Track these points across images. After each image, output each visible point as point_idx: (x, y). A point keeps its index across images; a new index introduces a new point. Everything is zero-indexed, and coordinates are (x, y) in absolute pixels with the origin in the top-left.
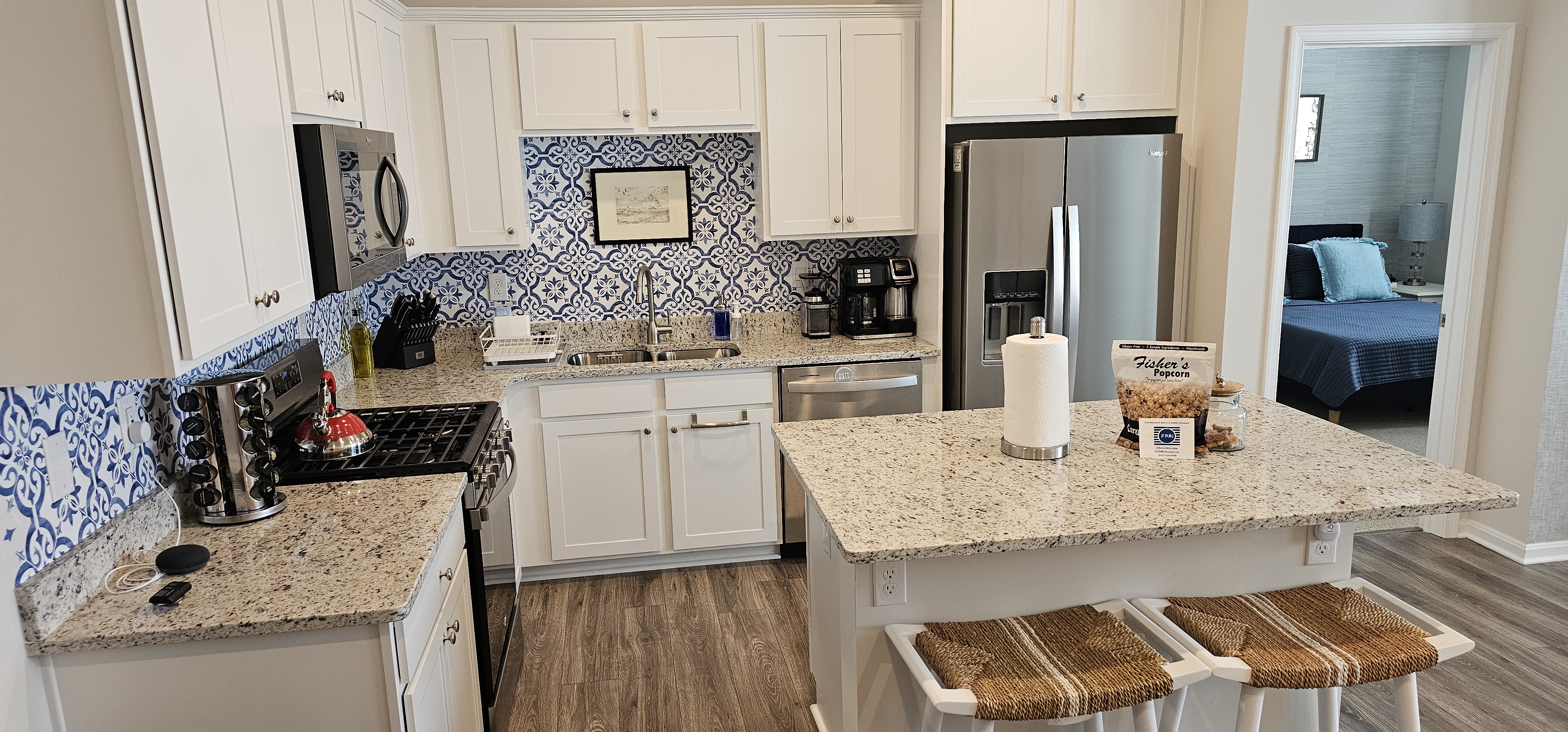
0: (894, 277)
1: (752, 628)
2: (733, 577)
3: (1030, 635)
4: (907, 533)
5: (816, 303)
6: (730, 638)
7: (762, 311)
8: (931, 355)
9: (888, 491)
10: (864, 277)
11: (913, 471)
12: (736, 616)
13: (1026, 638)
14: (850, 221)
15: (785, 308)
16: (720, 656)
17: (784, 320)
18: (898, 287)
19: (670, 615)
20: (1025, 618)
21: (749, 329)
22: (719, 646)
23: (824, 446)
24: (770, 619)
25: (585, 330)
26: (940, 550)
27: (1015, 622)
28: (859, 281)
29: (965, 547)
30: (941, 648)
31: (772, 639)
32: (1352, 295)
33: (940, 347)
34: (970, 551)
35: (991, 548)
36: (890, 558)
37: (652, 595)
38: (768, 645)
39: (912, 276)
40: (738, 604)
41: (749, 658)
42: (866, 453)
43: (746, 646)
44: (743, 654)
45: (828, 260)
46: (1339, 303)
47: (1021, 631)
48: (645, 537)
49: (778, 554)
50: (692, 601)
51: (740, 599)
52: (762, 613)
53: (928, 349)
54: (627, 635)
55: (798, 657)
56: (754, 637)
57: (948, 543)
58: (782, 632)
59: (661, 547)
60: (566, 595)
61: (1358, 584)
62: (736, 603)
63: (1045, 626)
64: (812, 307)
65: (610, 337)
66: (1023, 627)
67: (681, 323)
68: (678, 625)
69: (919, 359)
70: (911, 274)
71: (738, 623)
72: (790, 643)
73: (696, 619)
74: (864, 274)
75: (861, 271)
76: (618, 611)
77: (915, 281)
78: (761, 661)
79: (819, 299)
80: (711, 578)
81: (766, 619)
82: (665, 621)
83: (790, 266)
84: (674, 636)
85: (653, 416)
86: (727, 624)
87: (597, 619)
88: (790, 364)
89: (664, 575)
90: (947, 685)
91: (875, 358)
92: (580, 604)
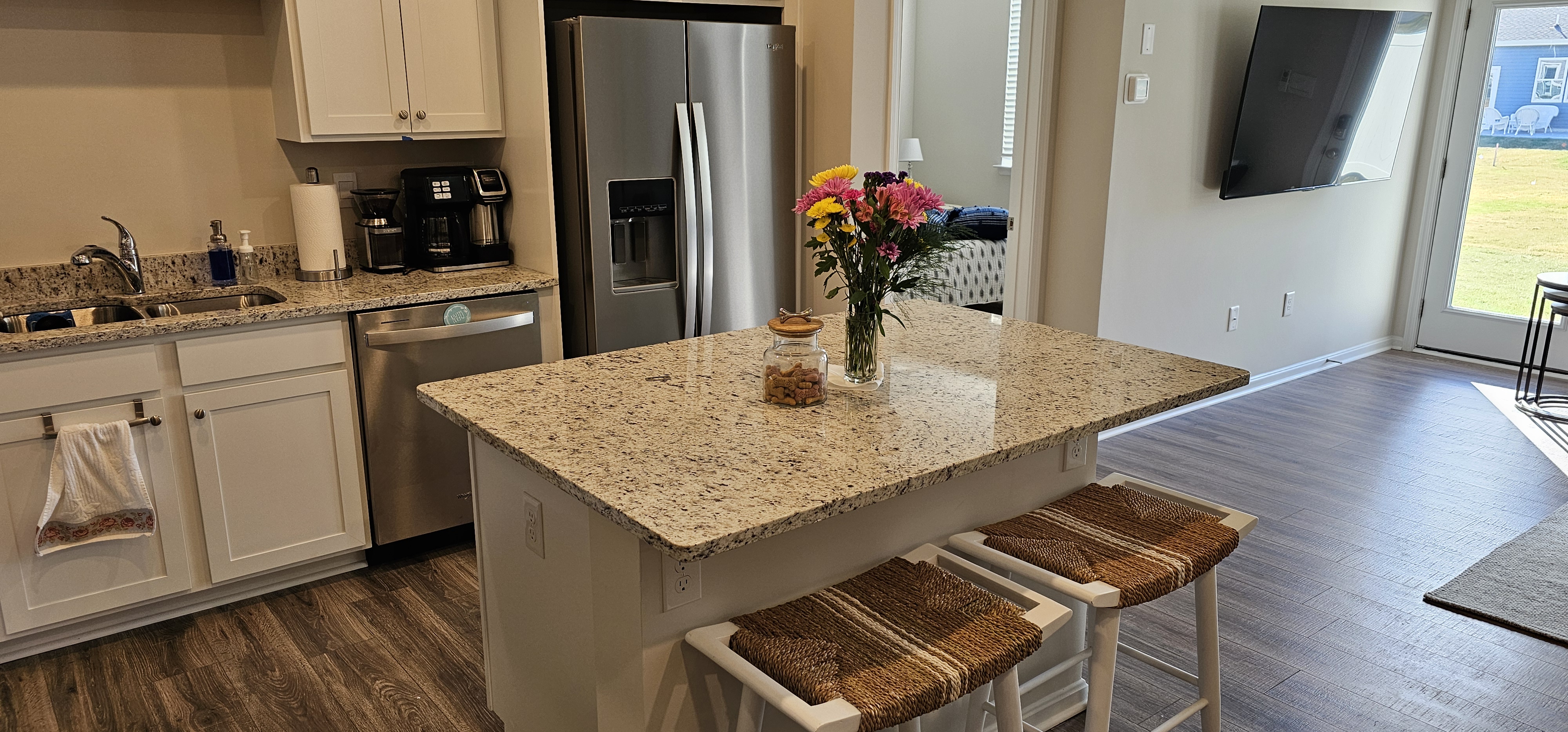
0: (481, 191)
1: (366, 668)
2: (310, 604)
5: (380, 227)
6: (340, 688)
8: (547, 285)
9: (660, 455)
10: (442, 191)
11: (666, 424)
12: (336, 657)
13: (855, 611)
14: (420, 117)
16: (335, 716)
18: (486, 205)
19: (233, 677)
20: (838, 586)
22: (328, 705)
23: (519, 408)
24: (388, 651)
26: (788, 521)
27: (830, 594)
28: (437, 197)
29: (816, 511)
30: (773, 649)
31: (404, 677)
33: (556, 275)
34: (821, 516)
36: (733, 545)
37: (192, 654)
38: (400, 686)
39: (504, 192)
40: (331, 639)
41: (380, 710)
42: (584, 409)
43: (368, 694)
44: (368, 707)
47: (845, 604)
48: (165, 572)
49: (362, 561)
50: (259, 648)
51: (332, 632)
52: (372, 644)
53: (544, 278)
54: (172, 719)
55: (449, 693)
56: (375, 679)
58: (411, 663)
59: (191, 584)
60: (42, 682)
61: (1119, 479)
62: (328, 638)
63: (865, 591)
64: (377, 232)
66: (844, 599)
67: (173, 263)
68: (252, 688)
69: (532, 291)
70: (502, 190)
71: (343, 667)
72: (430, 675)
73: (277, 673)
74: (441, 187)
75: (438, 184)
76: (144, 688)
77: (509, 196)
78: (400, 710)
79: (384, 221)
80: (275, 611)
81: (383, 652)
82: (228, 687)
84: (252, 706)
85: (162, 398)
86: (327, 670)
87: (111, 707)
88: (368, 307)
89: (200, 623)
90: (812, 700)
91: (480, 293)
92: (73, 690)
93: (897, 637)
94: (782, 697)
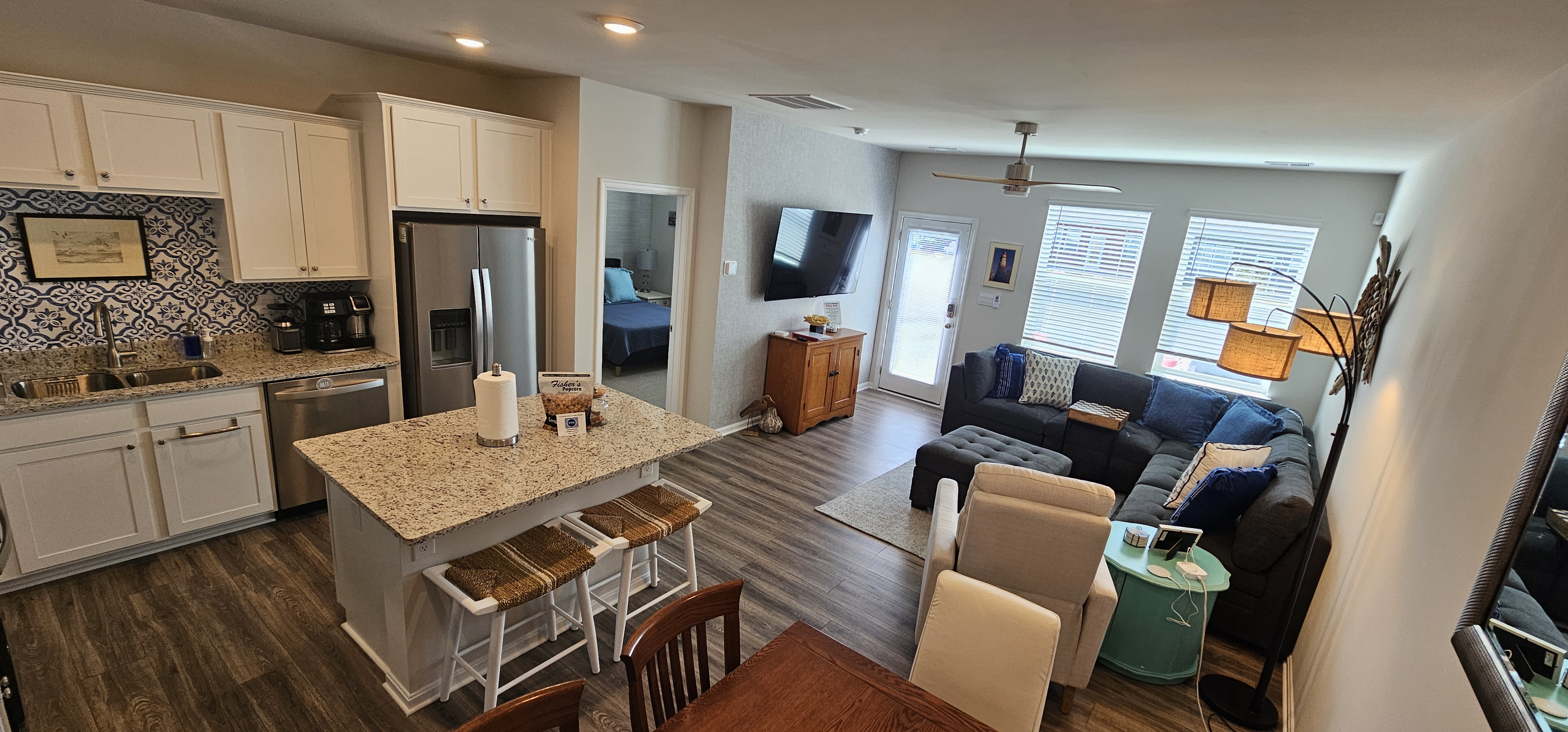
0: (355, 308)
1: (269, 581)
2: (236, 545)
3: (514, 551)
4: (442, 517)
5: (286, 327)
6: (251, 593)
7: (232, 333)
8: (393, 363)
9: (415, 487)
10: (329, 309)
12: (250, 575)
13: (512, 554)
14: (315, 269)
15: (255, 330)
16: (247, 609)
17: (254, 339)
18: (358, 316)
19: (183, 591)
20: (507, 541)
21: (220, 348)
22: (243, 603)
23: (348, 458)
24: (283, 570)
25: (24, 359)
26: (467, 523)
27: (503, 546)
28: (326, 312)
29: (482, 517)
30: (465, 575)
31: (292, 585)
32: (619, 299)
33: (399, 358)
34: (486, 519)
35: (497, 515)
36: (436, 536)
37: (154, 578)
38: (289, 590)
39: (369, 308)
40: (248, 565)
41: (276, 605)
43: (269, 596)
44: (268, 603)
45: (292, 293)
46: (613, 304)
47: (509, 551)
48: (136, 531)
49: (272, 518)
50: (201, 573)
51: (249, 561)
52: (274, 567)
53: (391, 360)
54: (140, 617)
55: (319, 593)
56: (274, 587)
57: (472, 518)
58: (298, 578)
59: (155, 535)
60: (48, 599)
61: (663, 482)
62: (246, 564)
63: (521, 543)
64: (284, 331)
65: (58, 364)
66: (509, 548)
67: (146, 347)
68: (194, 597)
69: (383, 368)
71: (254, 580)
72: (308, 584)
73: (211, 587)
74: (329, 306)
75: (327, 305)
76: (121, 600)
77: (372, 311)
78: (287, 604)
79: (288, 324)
80: (212, 549)
81: (279, 571)
82: (179, 596)
83: (256, 298)
84: (194, 607)
85: (136, 433)
86: (245, 584)
87: (98, 612)
88: (276, 379)
89: (160, 557)
90: (477, 599)
91: (349, 370)
92: (71, 603)
93: (529, 566)
94: (462, 599)
